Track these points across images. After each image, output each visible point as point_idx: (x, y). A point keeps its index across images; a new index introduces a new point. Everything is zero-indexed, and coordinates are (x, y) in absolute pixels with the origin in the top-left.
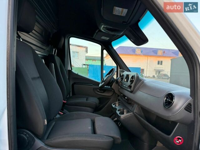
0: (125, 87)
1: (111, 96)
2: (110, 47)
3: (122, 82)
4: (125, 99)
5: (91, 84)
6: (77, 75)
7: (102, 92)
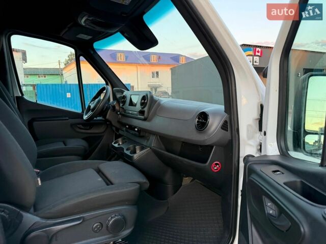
0: (131, 114)
1: (103, 133)
2: (92, 52)
3: (124, 107)
4: (135, 131)
5: (65, 117)
6: (36, 104)
7: (88, 128)
